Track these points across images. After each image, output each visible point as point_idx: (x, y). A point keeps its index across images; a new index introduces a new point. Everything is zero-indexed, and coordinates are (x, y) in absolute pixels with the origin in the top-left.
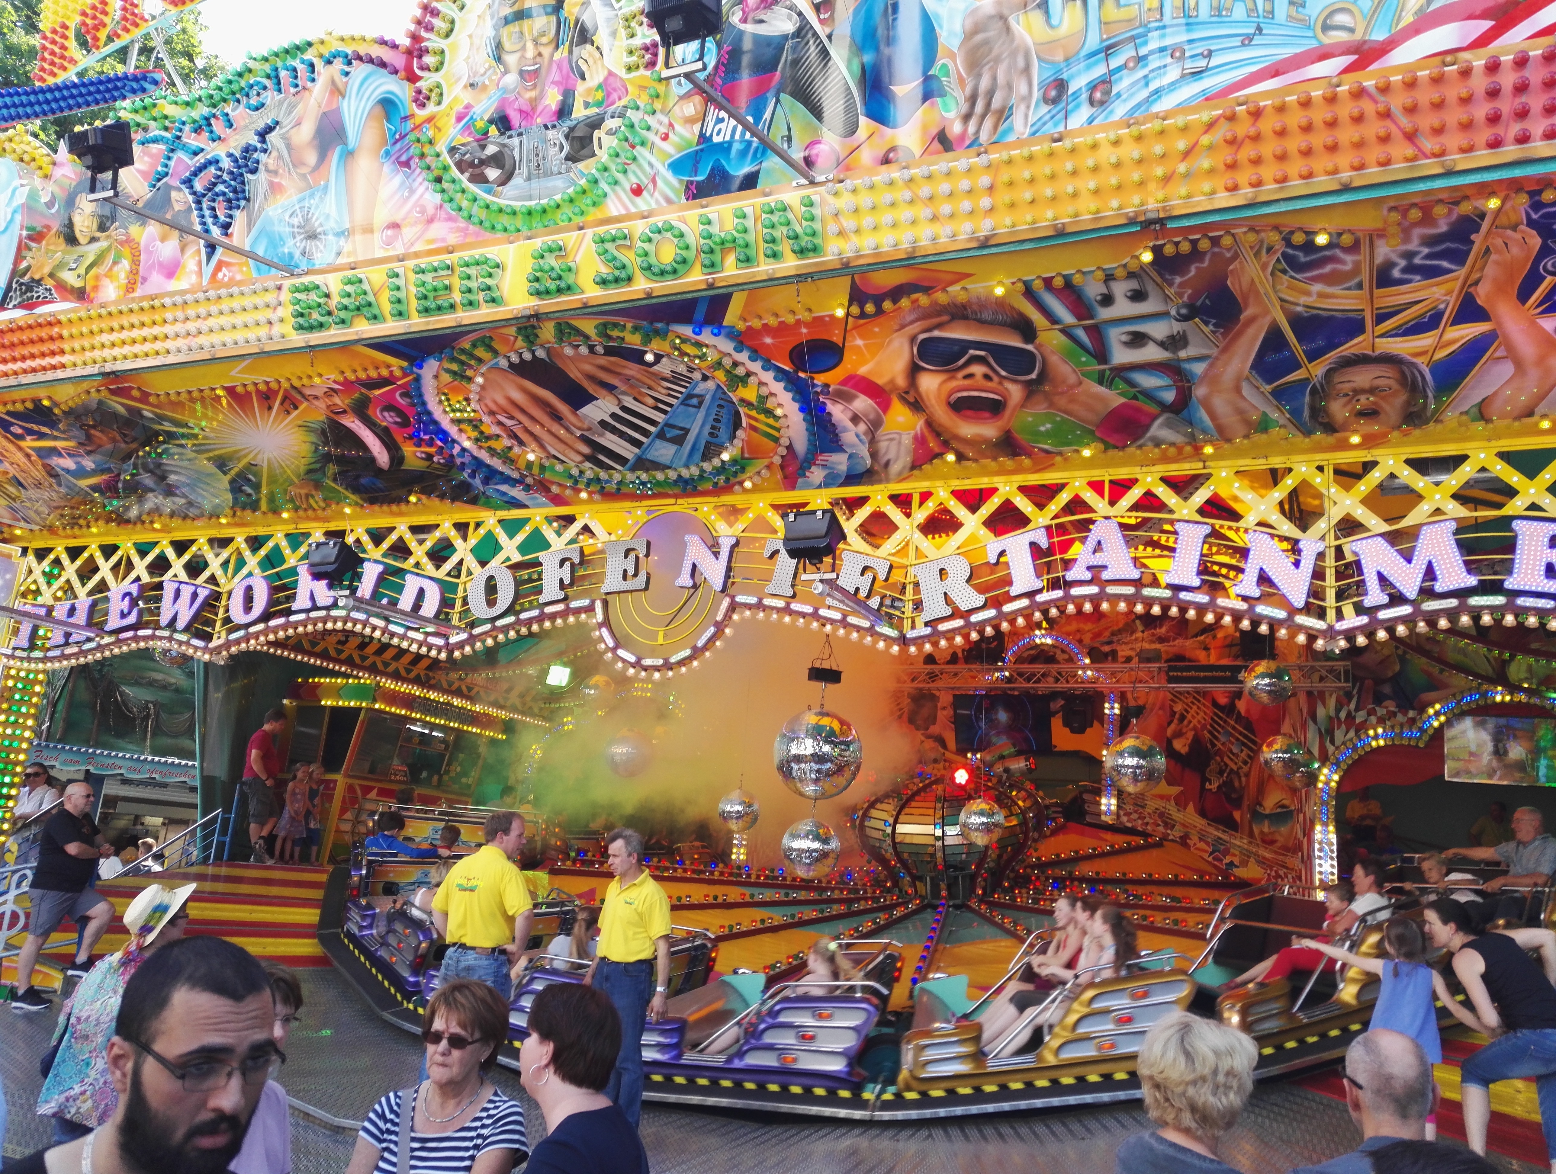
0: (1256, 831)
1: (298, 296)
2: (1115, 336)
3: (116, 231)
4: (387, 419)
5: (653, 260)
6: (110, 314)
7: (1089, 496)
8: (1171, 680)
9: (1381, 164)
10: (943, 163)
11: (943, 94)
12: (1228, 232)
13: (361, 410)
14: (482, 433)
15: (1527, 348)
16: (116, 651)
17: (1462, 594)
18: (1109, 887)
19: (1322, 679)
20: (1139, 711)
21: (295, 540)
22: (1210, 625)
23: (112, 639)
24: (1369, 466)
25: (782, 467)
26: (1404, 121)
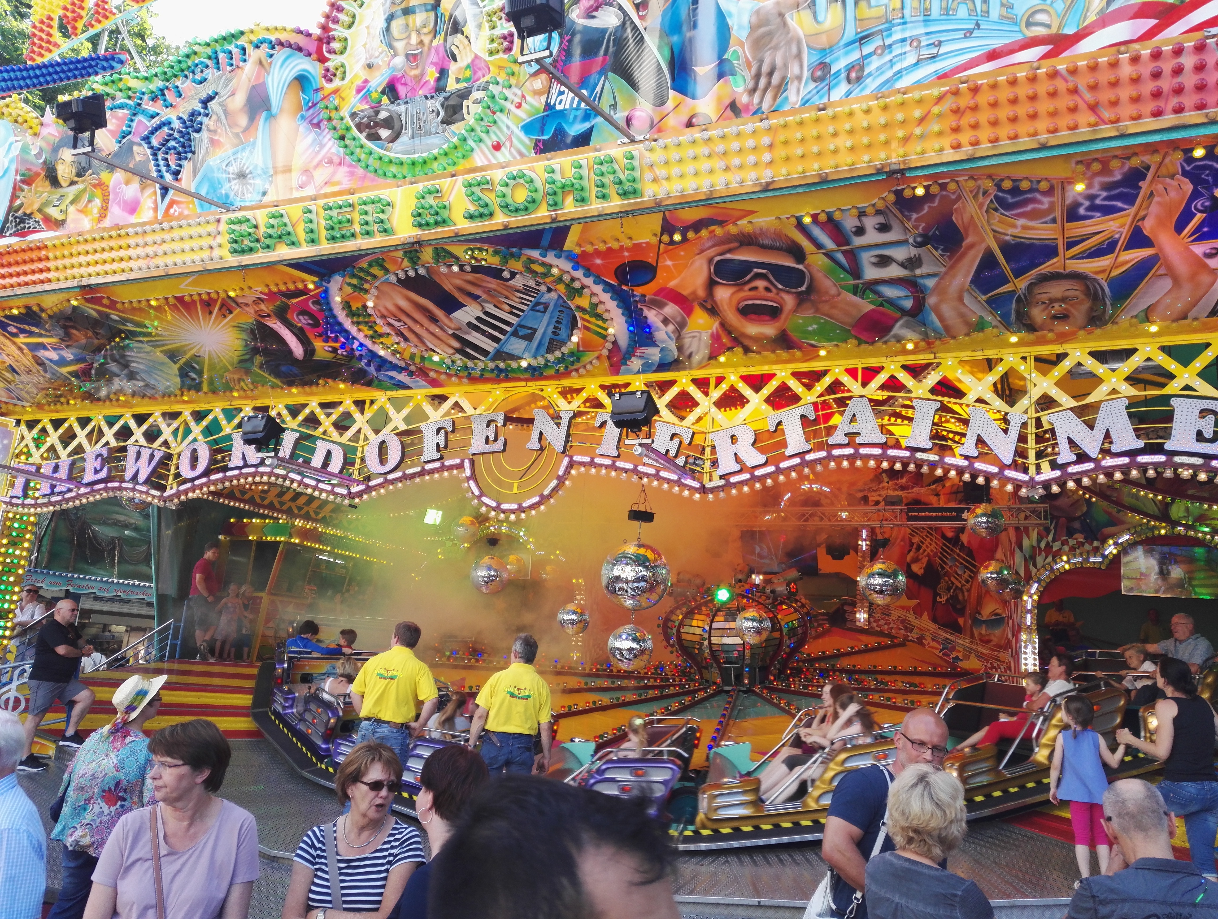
0: (976, 634)
1: (233, 227)
2: (867, 258)
3: (89, 177)
4: (302, 321)
5: (509, 200)
6: (86, 241)
7: (846, 379)
8: (910, 519)
9: (1070, 129)
10: (733, 127)
11: (733, 74)
12: (953, 180)
13: (282, 314)
14: (376, 332)
15: (1182, 268)
16: (91, 499)
17: (1132, 453)
18: (863, 677)
19: (1026, 518)
20: (885, 543)
21: (230, 414)
22: (940, 477)
23: (88, 490)
24: (1061, 357)
25: (609, 358)
26: (1088, 96)
